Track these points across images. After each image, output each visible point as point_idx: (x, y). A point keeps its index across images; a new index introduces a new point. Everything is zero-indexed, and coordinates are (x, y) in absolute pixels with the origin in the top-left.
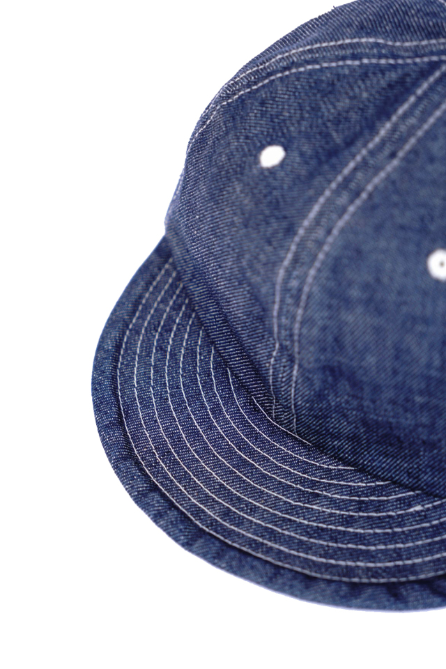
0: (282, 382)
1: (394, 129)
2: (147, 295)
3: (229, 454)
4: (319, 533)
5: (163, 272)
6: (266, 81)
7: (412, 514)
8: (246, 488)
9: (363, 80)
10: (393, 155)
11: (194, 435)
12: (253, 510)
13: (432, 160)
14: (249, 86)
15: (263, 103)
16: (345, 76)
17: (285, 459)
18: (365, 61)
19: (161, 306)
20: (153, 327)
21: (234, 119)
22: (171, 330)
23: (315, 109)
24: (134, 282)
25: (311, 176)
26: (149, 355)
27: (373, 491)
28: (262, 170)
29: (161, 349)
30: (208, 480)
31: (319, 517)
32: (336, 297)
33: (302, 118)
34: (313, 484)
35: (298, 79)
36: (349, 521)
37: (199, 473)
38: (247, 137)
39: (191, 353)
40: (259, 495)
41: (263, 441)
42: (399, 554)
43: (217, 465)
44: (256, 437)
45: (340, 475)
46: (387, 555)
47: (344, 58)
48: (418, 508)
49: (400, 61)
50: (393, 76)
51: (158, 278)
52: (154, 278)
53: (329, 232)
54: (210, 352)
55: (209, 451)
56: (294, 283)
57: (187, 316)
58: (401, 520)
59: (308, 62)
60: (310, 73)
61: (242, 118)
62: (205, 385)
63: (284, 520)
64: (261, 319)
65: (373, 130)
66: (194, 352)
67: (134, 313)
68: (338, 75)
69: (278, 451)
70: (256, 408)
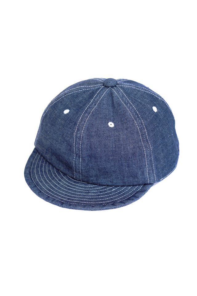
0: (77, 164)
1: (94, 100)
2: (34, 161)
3: (66, 188)
4: (92, 199)
5: (36, 156)
6: (61, 98)
7: (113, 191)
8: (72, 194)
9: (84, 93)
10: (95, 105)
11: (56, 186)
12: (75, 197)
13: (104, 104)
14: (56, 100)
15: (61, 102)
16: (79, 93)
17: (80, 187)
18: (83, 90)
19: (38, 163)
20: (37, 167)
21: (54, 107)
22: (42, 167)
23: (74, 101)
24: (29, 159)
25: (77, 113)
26: (38, 172)
27: (103, 189)
28: (65, 115)
29: (41, 171)
30: (62, 194)
31: (91, 196)
32: (89, 136)
33: (72, 103)
34: (88, 190)
35: (69, 96)
36: (99, 195)
37: (60, 193)
38: (59, 110)
39: (49, 171)
40: (76, 194)
41: (73, 184)
42: (112, 199)
43: (63, 191)
44: (71, 184)
45: (94, 187)
46: (109, 200)
47: (78, 90)
48: (114, 190)
49: (91, 89)
50: (91, 91)
51: (36, 157)
52: (34, 157)
53: (85, 122)
54: (54, 169)
55: (60, 188)
56: (79, 135)
57: (46, 163)
58: (111, 193)
59: (70, 93)
60: (71, 94)
61: (56, 106)
62: (55, 176)
63: (83, 198)
64: (70, 150)
65: (90, 101)
66: (50, 170)
67: (31, 165)
68: (78, 93)
69: (77, 186)
70: (69, 178)
